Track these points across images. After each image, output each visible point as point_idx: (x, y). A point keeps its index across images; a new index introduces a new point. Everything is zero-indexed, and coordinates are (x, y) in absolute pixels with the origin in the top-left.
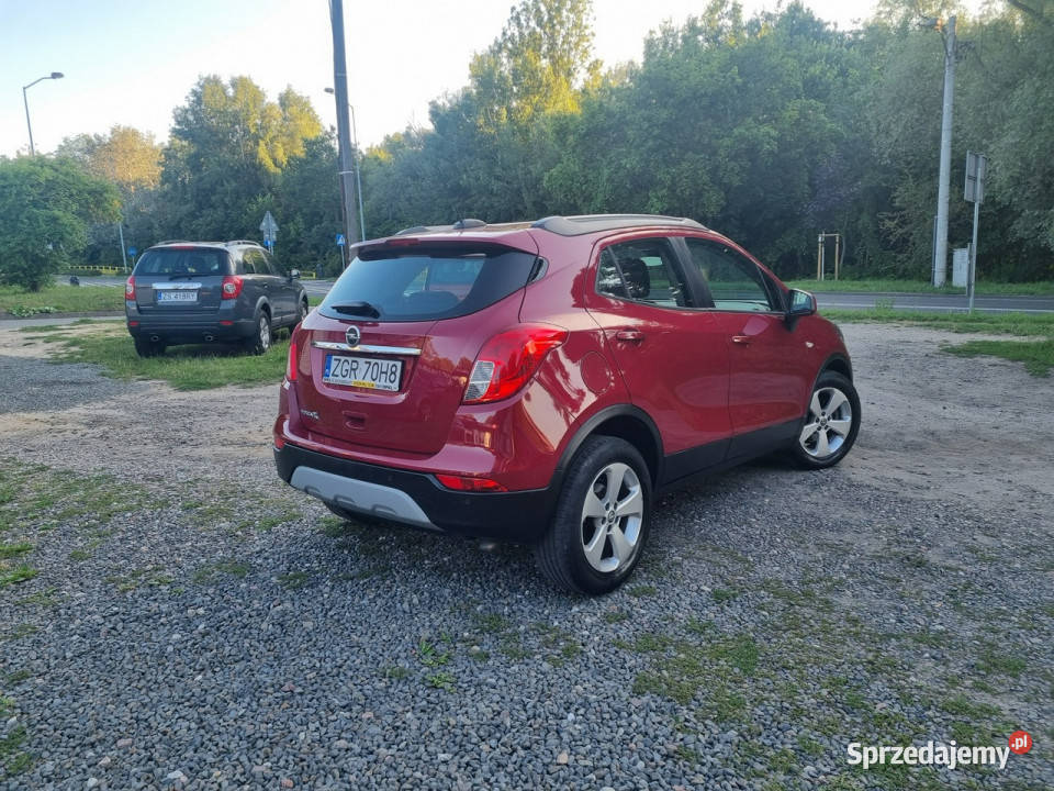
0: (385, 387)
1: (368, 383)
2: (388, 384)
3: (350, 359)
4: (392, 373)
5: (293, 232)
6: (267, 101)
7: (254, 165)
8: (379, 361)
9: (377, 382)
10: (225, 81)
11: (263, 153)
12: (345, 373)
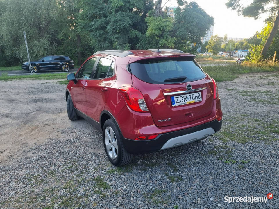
0: (198, 101)
1: (192, 101)
2: (199, 99)
3: (183, 96)
4: (199, 96)
8: (194, 94)
9: (195, 100)
12: (182, 101)
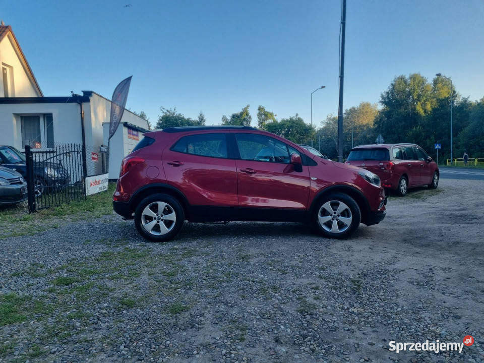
5: (428, 144)
6: (427, 83)
7: (414, 113)
10: (407, 77)
11: (419, 108)
